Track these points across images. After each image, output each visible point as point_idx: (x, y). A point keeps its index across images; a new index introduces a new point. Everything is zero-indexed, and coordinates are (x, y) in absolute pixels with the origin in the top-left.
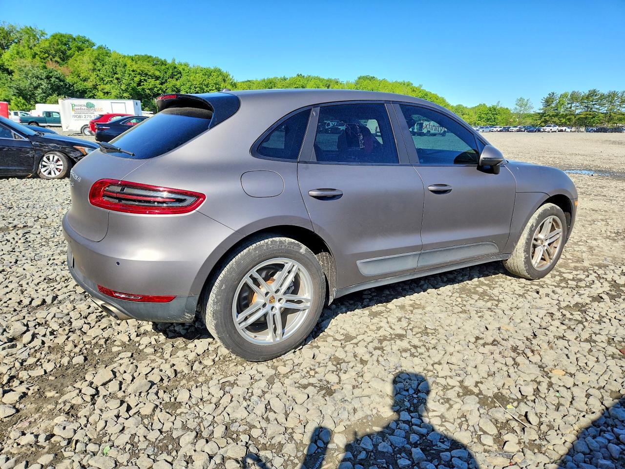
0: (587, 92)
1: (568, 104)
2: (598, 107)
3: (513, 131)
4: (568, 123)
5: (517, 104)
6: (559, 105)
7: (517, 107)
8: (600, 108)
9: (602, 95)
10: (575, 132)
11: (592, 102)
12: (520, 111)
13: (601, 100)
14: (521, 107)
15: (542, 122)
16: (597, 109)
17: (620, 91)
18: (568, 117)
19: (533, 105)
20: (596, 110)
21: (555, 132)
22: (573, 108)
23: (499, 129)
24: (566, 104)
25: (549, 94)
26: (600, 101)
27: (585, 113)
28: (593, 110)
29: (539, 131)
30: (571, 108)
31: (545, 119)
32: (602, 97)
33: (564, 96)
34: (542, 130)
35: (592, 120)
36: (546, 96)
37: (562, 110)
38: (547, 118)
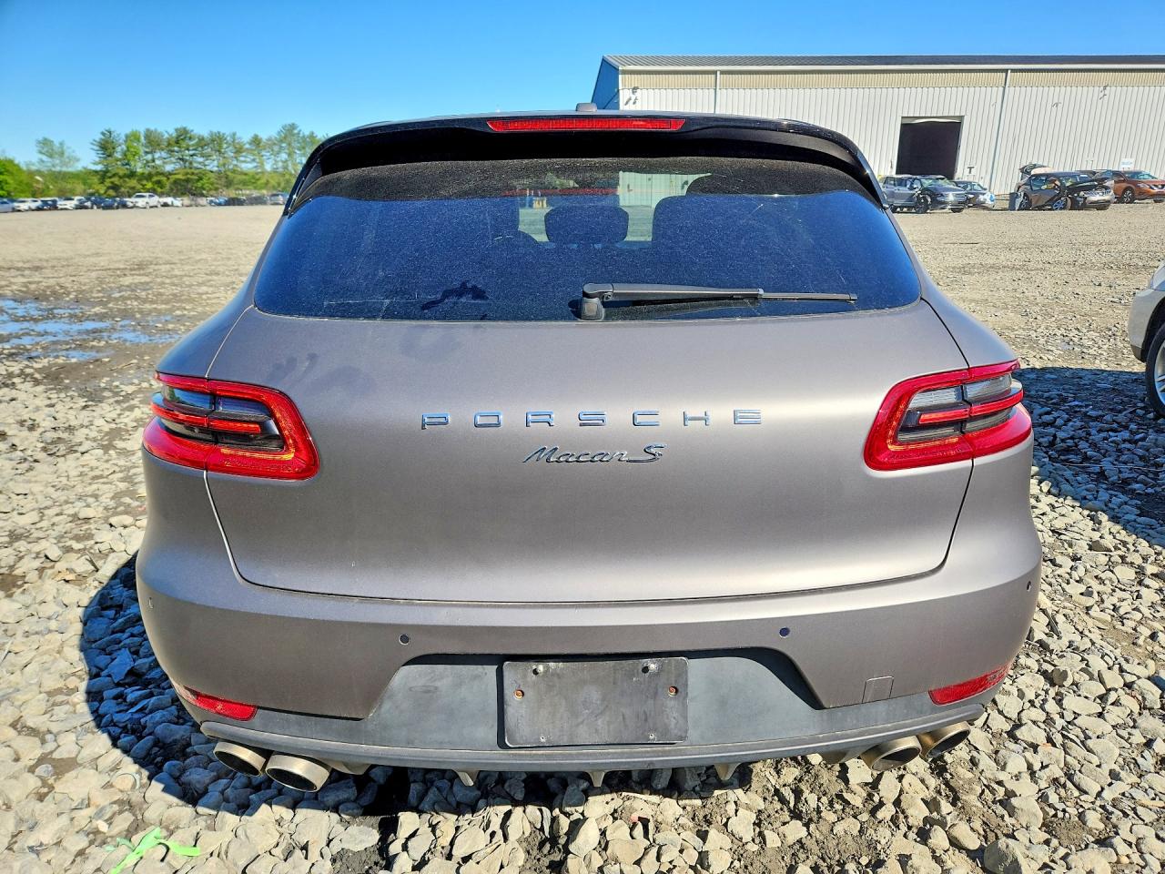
0: (172, 132)
1: (147, 153)
2: (201, 160)
3: (66, 209)
4: (159, 190)
5: (41, 152)
6: (129, 156)
7: (44, 158)
8: (207, 163)
9: (201, 139)
10: (191, 206)
11: (188, 150)
12: (53, 166)
13: (202, 147)
14: (51, 156)
15: (109, 188)
16: (200, 163)
17: (227, 133)
18: (155, 179)
19: (78, 154)
20: (200, 166)
21: (156, 207)
22: (158, 162)
23: (34, 205)
24: (142, 153)
25: (103, 134)
26: (200, 149)
27: (183, 171)
28: (195, 165)
29: (124, 206)
30: (153, 161)
31: (112, 183)
32: (202, 143)
33: (132, 137)
34: (131, 205)
35: (199, 184)
36: (98, 137)
37: (139, 164)
38: (116, 180)
